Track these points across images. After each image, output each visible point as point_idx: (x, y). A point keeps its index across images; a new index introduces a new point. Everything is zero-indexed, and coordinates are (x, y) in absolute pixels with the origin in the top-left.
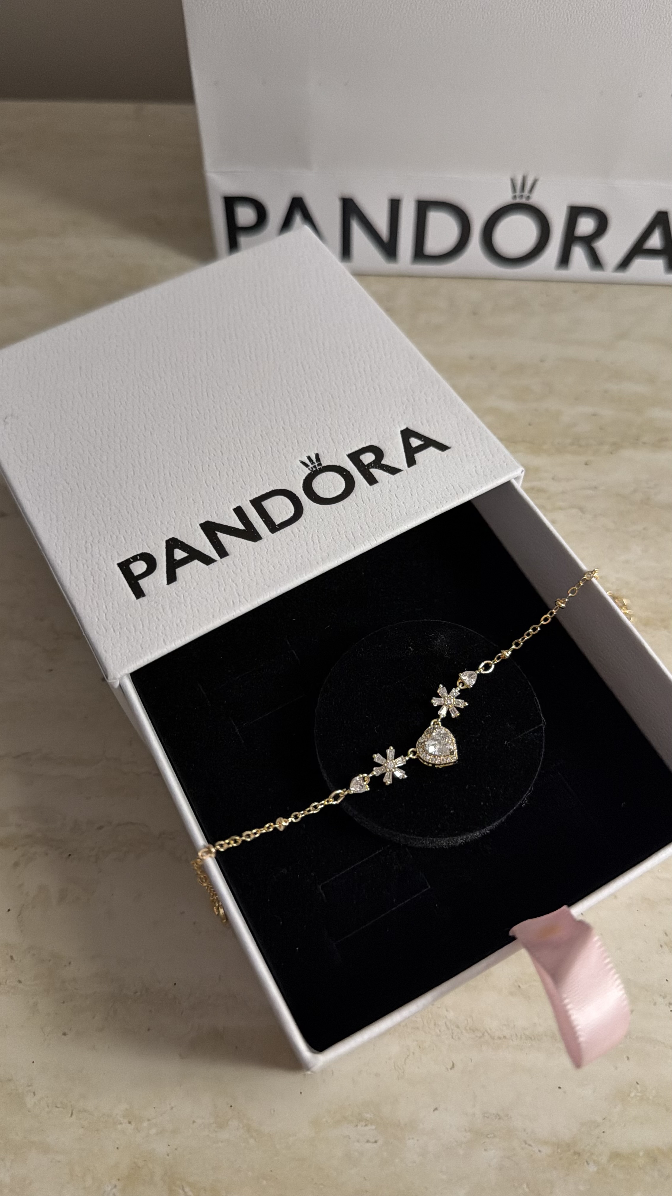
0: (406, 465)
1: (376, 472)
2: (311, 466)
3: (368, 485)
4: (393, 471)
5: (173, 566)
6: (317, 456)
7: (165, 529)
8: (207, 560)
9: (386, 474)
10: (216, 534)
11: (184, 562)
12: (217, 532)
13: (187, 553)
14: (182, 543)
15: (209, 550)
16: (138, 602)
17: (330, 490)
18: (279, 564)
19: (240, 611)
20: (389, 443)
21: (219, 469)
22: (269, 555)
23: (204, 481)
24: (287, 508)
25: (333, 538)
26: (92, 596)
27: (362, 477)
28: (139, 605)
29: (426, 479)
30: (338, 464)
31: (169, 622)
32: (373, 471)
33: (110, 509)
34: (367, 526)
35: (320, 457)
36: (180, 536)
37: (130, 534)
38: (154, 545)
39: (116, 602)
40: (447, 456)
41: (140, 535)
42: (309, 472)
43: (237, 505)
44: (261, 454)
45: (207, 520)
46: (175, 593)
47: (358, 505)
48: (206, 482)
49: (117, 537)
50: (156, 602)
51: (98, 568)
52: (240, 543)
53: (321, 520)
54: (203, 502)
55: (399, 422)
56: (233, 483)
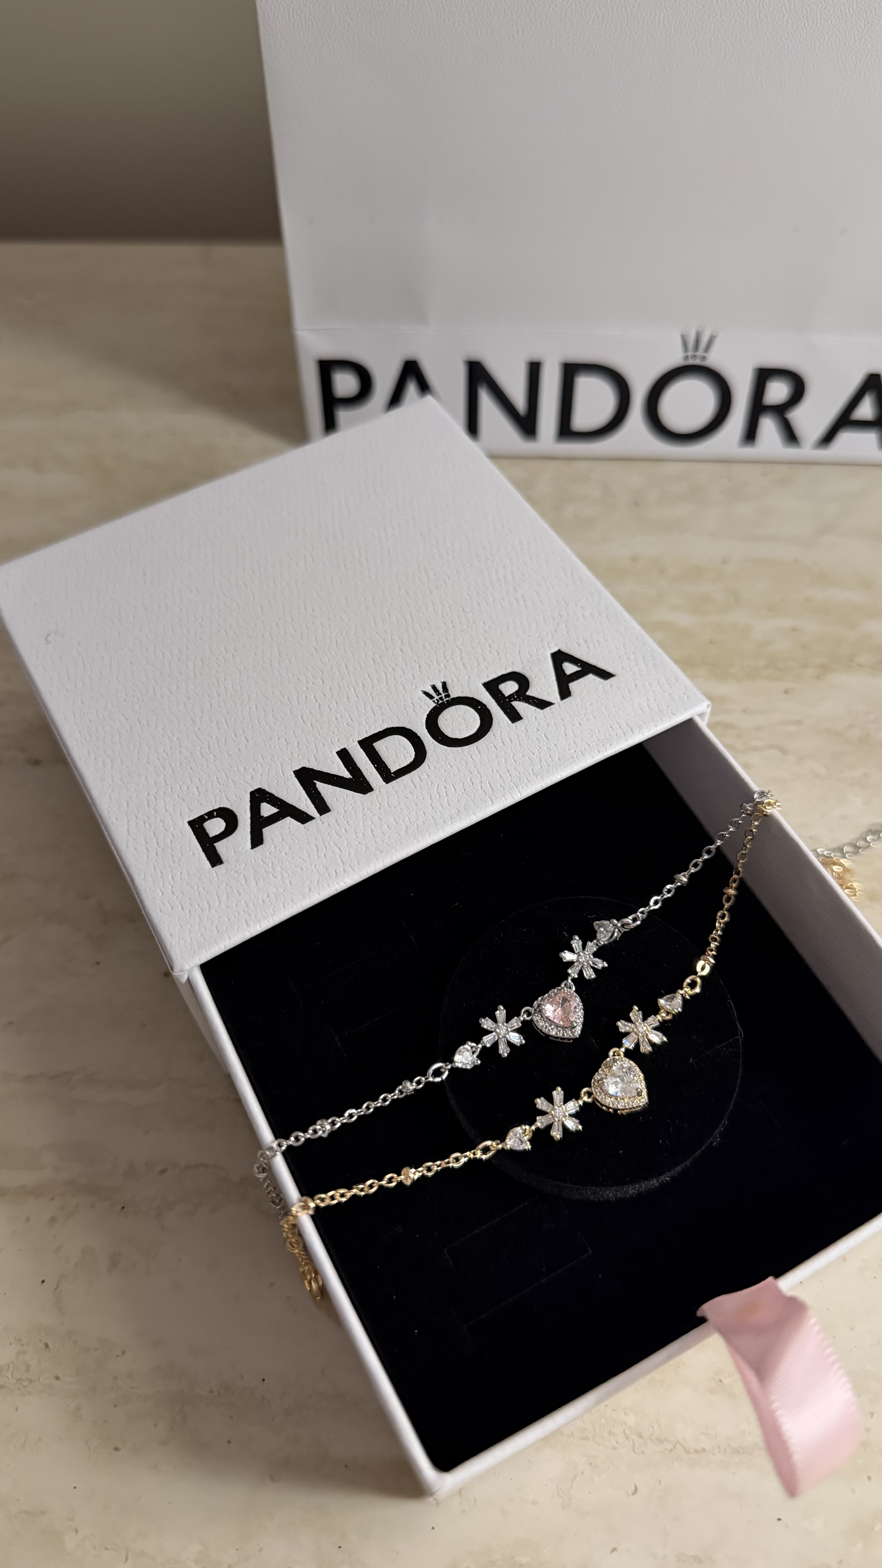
0: (558, 697)
1: (520, 706)
2: (437, 697)
3: (510, 722)
4: (542, 704)
5: (259, 824)
6: (444, 685)
7: (249, 777)
8: (303, 818)
9: (533, 708)
10: (315, 784)
11: (273, 819)
12: (315, 781)
13: (277, 808)
14: (271, 795)
15: (305, 804)
16: (214, 872)
17: (461, 728)
18: (395, 823)
19: (345, 883)
20: (537, 669)
21: (319, 701)
22: (382, 810)
23: (300, 717)
24: (405, 752)
25: (465, 790)
26: (156, 863)
27: (502, 712)
28: (215, 874)
29: (585, 715)
30: (470, 696)
31: (253, 896)
32: (516, 704)
33: (180, 752)
34: (508, 775)
35: (448, 687)
36: (269, 786)
37: (204, 783)
38: (235, 798)
39: (185, 871)
40: (611, 686)
41: (218, 784)
42: (434, 705)
43: (343, 747)
44: (372, 682)
45: (303, 766)
46: (262, 860)
47: (497, 748)
48: (302, 718)
49: (188, 788)
50: (236, 872)
51: (163, 827)
52: (345, 796)
53: (449, 766)
54: (298, 744)
55: (548, 643)
56: (336, 719)
